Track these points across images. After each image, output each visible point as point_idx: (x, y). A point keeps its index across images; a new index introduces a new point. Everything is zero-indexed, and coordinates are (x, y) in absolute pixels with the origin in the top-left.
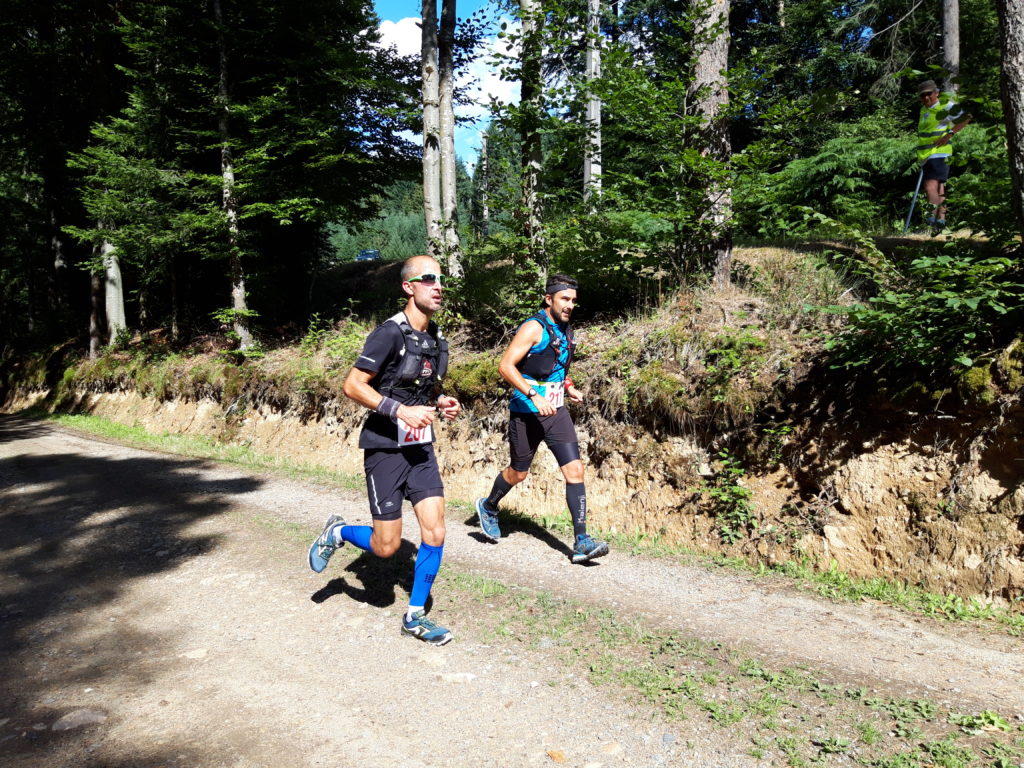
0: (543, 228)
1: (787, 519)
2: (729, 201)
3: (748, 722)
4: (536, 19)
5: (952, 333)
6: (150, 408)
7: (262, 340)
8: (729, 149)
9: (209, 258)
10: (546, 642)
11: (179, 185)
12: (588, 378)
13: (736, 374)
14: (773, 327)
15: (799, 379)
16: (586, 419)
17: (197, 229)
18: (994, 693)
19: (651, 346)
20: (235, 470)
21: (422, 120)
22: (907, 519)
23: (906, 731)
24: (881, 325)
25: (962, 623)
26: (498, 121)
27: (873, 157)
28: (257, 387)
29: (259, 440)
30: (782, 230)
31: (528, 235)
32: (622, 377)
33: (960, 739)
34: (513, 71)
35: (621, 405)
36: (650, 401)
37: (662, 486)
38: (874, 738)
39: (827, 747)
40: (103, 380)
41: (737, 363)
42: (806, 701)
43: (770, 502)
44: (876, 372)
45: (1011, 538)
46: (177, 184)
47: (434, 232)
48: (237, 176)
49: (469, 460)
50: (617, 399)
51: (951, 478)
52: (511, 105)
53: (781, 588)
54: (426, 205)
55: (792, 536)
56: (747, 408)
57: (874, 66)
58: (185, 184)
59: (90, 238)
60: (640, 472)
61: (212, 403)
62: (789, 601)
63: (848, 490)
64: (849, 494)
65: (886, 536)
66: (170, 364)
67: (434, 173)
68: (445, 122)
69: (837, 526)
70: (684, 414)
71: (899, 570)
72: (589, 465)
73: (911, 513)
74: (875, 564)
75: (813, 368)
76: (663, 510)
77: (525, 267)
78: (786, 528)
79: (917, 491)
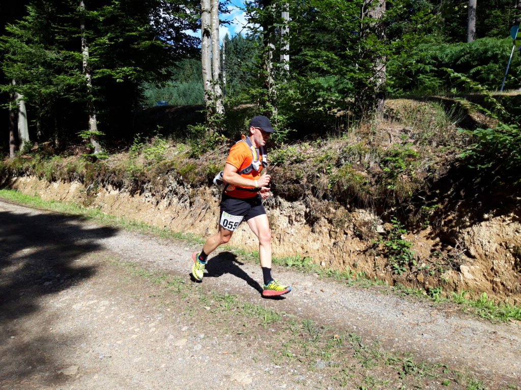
0: (276, 84)
1: (434, 259)
6: (44, 186)
7: (107, 148)
9: (75, 102)
11: (58, 59)
12: (305, 173)
13: (401, 172)
14: (421, 144)
15: (442, 175)
16: (304, 198)
17: (68, 85)
19: (344, 155)
20: (93, 224)
22: (513, 262)
28: (104, 175)
29: (106, 205)
31: (266, 87)
32: (327, 173)
35: (326, 190)
36: (345, 188)
37: (353, 238)
40: (17, 170)
41: (403, 166)
43: (423, 250)
44: (493, 172)
46: (56, 58)
47: (208, 86)
48: (90, 54)
50: (324, 187)
54: (203, 71)
55: (439, 271)
56: (409, 193)
58: (61, 59)
59: (7, 90)
60: (339, 230)
61: (79, 183)
62: (464, 323)
63: (474, 243)
64: (474, 246)
65: (500, 272)
66: (54, 162)
67: (208, 52)
68: (214, 23)
69: (468, 266)
70: (368, 196)
71: (510, 294)
72: (305, 224)
73: (516, 258)
74: (493, 289)
75: (450, 170)
76: (354, 252)
77: (265, 107)
78: (434, 266)
79: (519, 246)
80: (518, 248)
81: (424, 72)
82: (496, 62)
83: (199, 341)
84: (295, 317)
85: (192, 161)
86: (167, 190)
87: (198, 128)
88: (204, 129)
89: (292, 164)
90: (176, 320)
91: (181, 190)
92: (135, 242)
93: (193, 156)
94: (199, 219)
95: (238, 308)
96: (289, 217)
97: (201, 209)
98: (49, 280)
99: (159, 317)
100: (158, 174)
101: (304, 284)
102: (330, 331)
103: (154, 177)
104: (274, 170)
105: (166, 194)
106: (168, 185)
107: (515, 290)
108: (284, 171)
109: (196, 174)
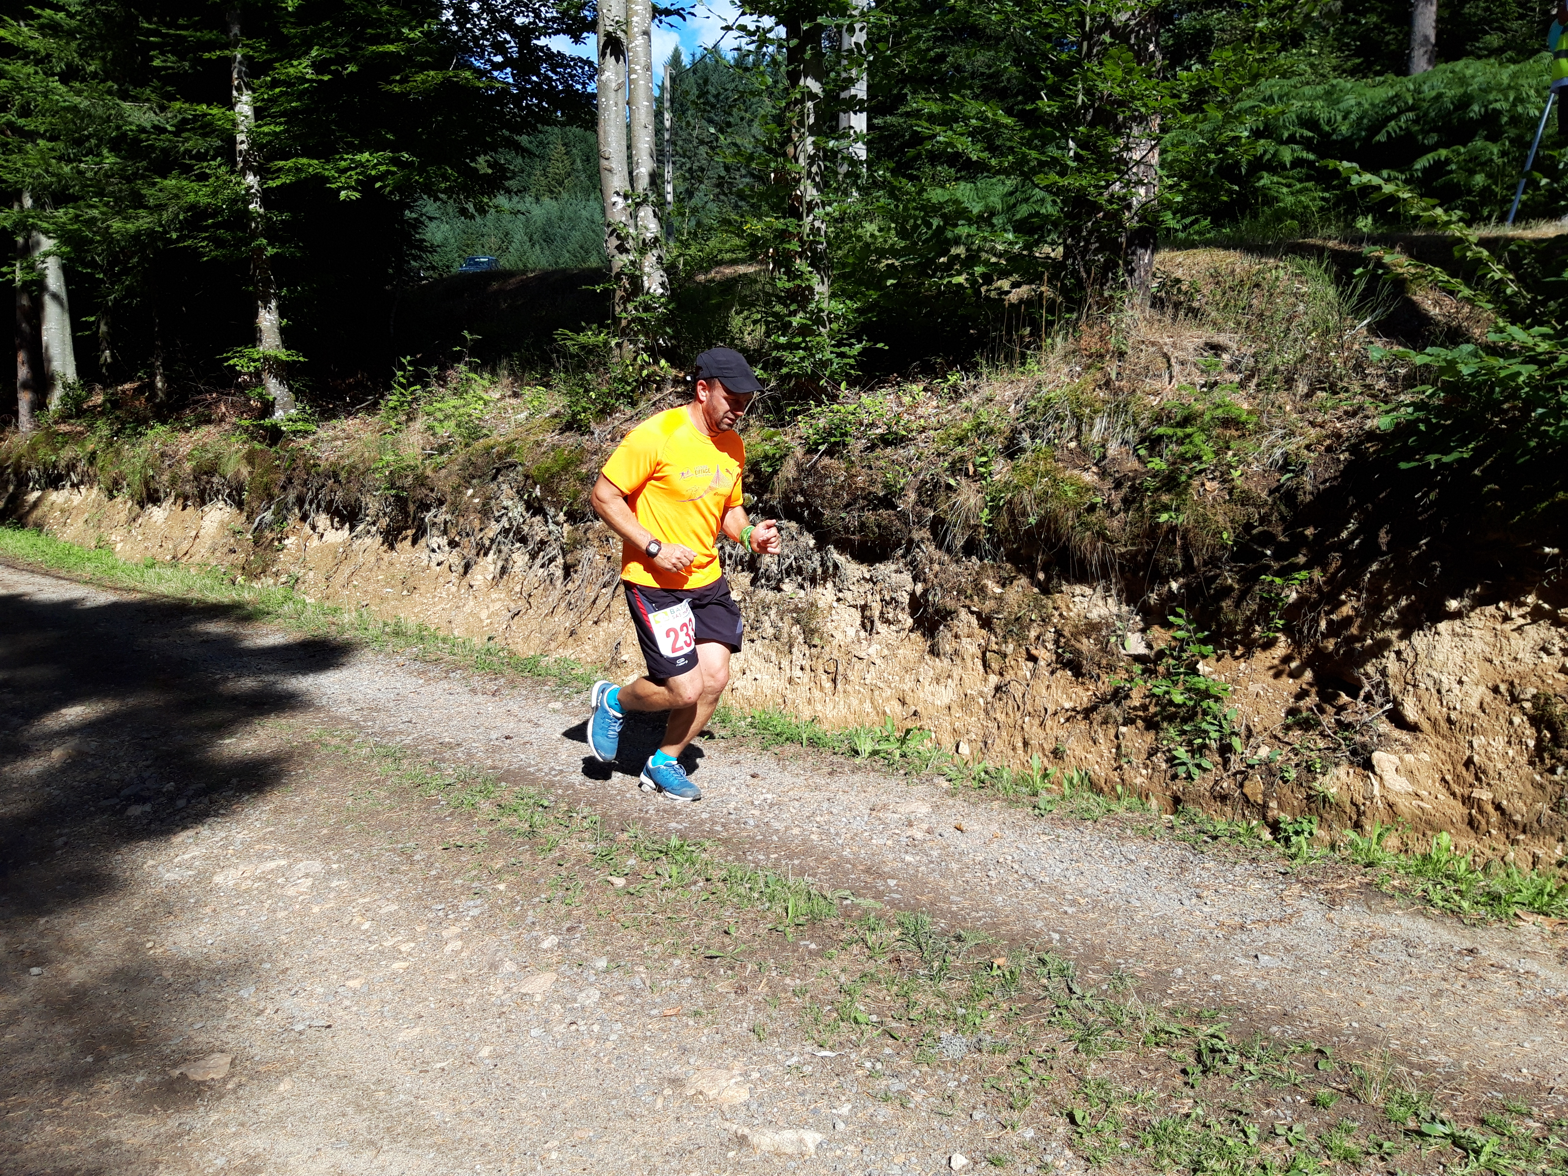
0: (824, 205)
1: (1295, 736)
6: (123, 516)
7: (313, 402)
9: (214, 259)
11: (159, 130)
12: (911, 477)
13: (1200, 472)
14: (1262, 387)
15: (1323, 482)
16: (908, 551)
17: (193, 207)
19: (1031, 420)
20: (274, 632)
21: (594, 8)
22: (1532, 743)
27: (1321, 111)
28: (305, 483)
29: (311, 574)
31: (798, 216)
32: (977, 477)
35: (976, 527)
36: (1032, 520)
37: (1053, 673)
40: (41, 468)
41: (1208, 453)
43: (1263, 706)
44: (1477, 472)
46: (155, 127)
47: (618, 212)
48: (259, 113)
50: (968, 516)
54: (604, 163)
55: (1309, 769)
56: (1222, 535)
58: (169, 128)
60: (1011, 646)
61: (228, 509)
62: (1382, 923)
63: (1414, 686)
64: (1415, 694)
65: (1491, 773)
66: (153, 443)
67: (616, 104)
68: (636, 13)
69: (1396, 753)
70: (1099, 544)
71: (1521, 837)
72: (911, 630)
73: (1539, 731)
74: (1471, 823)
75: (1349, 464)
76: (1055, 714)
77: (792, 275)
78: (1296, 753)
79: (1551, 692)
80: (1547, 699)
81: (1275, 167)
82: (1493, 137)
83: (592, 979)
84: (879, 905)
85: (571, 439)
86: (494, 528)
87: (588, 337)
88: (606, 343)
89: (872, 448)
90: (523, 916)
91: (538, 529)
92: (398, 685)
94: (593, 616)
95: (707, 880)
96: (864, 608)
97: (597, 587)
98: (140, 800)
99: (473, 908)
100: (467, 481)
101: (905, 809)
102: (981, 948)
103: (457, 490)
104: (819, 466)
105: (492, 541)
106: (497, 514)
107: (1535, 825)
108: (847, 470)
109: (582, 480)
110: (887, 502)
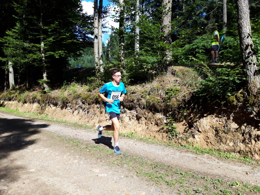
0: (124, 60)
1: (185, 134)
2: (171, 54)
3: (177, 185)
4: (123, 7)
5: (226, 87)
6: (21, 105)
7: (51, 88)
8: (171, 41)
9: (37, 66)
10: (125, 166)
11: (29, 47)
12: (136, 98)
13: (173, 97)
14: (182, 86)
15: (188, 98)
16: (135, 108)
17: (34, 58)
18: (237, 177)
19: (152, 90)
21: (94, 32)
22: (215, 134)
23: (216, 187)
24: (208, 85)
25: (229, 160)
26: (113, 32)
27: (206, 44)
28: (49, 100)
29: (50, 114)
30: (184, 62)
31: (121, 62)
32: (144, 98)
33: (230, 189)
34: (117, 20)
35: (144, 105)
36: (151, 104)
37: (154, 126)
38: (209, 189)
39: (197, 191)
40: (8, 98)
41: (173, 95)
42: (191, 180)
43: (181, 129)
44: (207, 97)
45: (240, 138)
46: (29, 46)
47: (97, 60)
48: (45, 45)
49: (105, 119)
50: (143, 103)
51: (226, 123)
52: (117, 28)
53: (184, 151)
54: (95, 53)
55: (187, 138)
56: (176, 106)
57: (206, 22)
58: (31, 47)
59: (5, 60)
60: (149, 122)
61: (37, 104)
62: (186, 154)
64: (201, 127)
65: (210, 138)
66: (26, 94)
68: (100, 32)
69: (198, 135)
70: (160, 107)
71: (213, 146)
72: (136, 120)
74: (207, 145)
75: (192, 96)
76: (155, 131)
78: (185, 136)
79: (217, 127)
81: (199, 53)
83: (82, 160)
85: (89, 93)
86: (77, 106)
87: (92, 78)
88: (95, 79)
89: (130, 94)
90: (75, 154)
91: (84, 106)
92: (61, 128)
93: (90, 91)
94: (91, 119)
95: (100, 150)
96: (130, 117)
97: (92, 115)
100: (74, 99)
101: (129, 142)
103: (72, 101)
105: (77, 108)
106: (78, 104)
108: (127, 97)
109: (90, 99)
110: (133, 102)
